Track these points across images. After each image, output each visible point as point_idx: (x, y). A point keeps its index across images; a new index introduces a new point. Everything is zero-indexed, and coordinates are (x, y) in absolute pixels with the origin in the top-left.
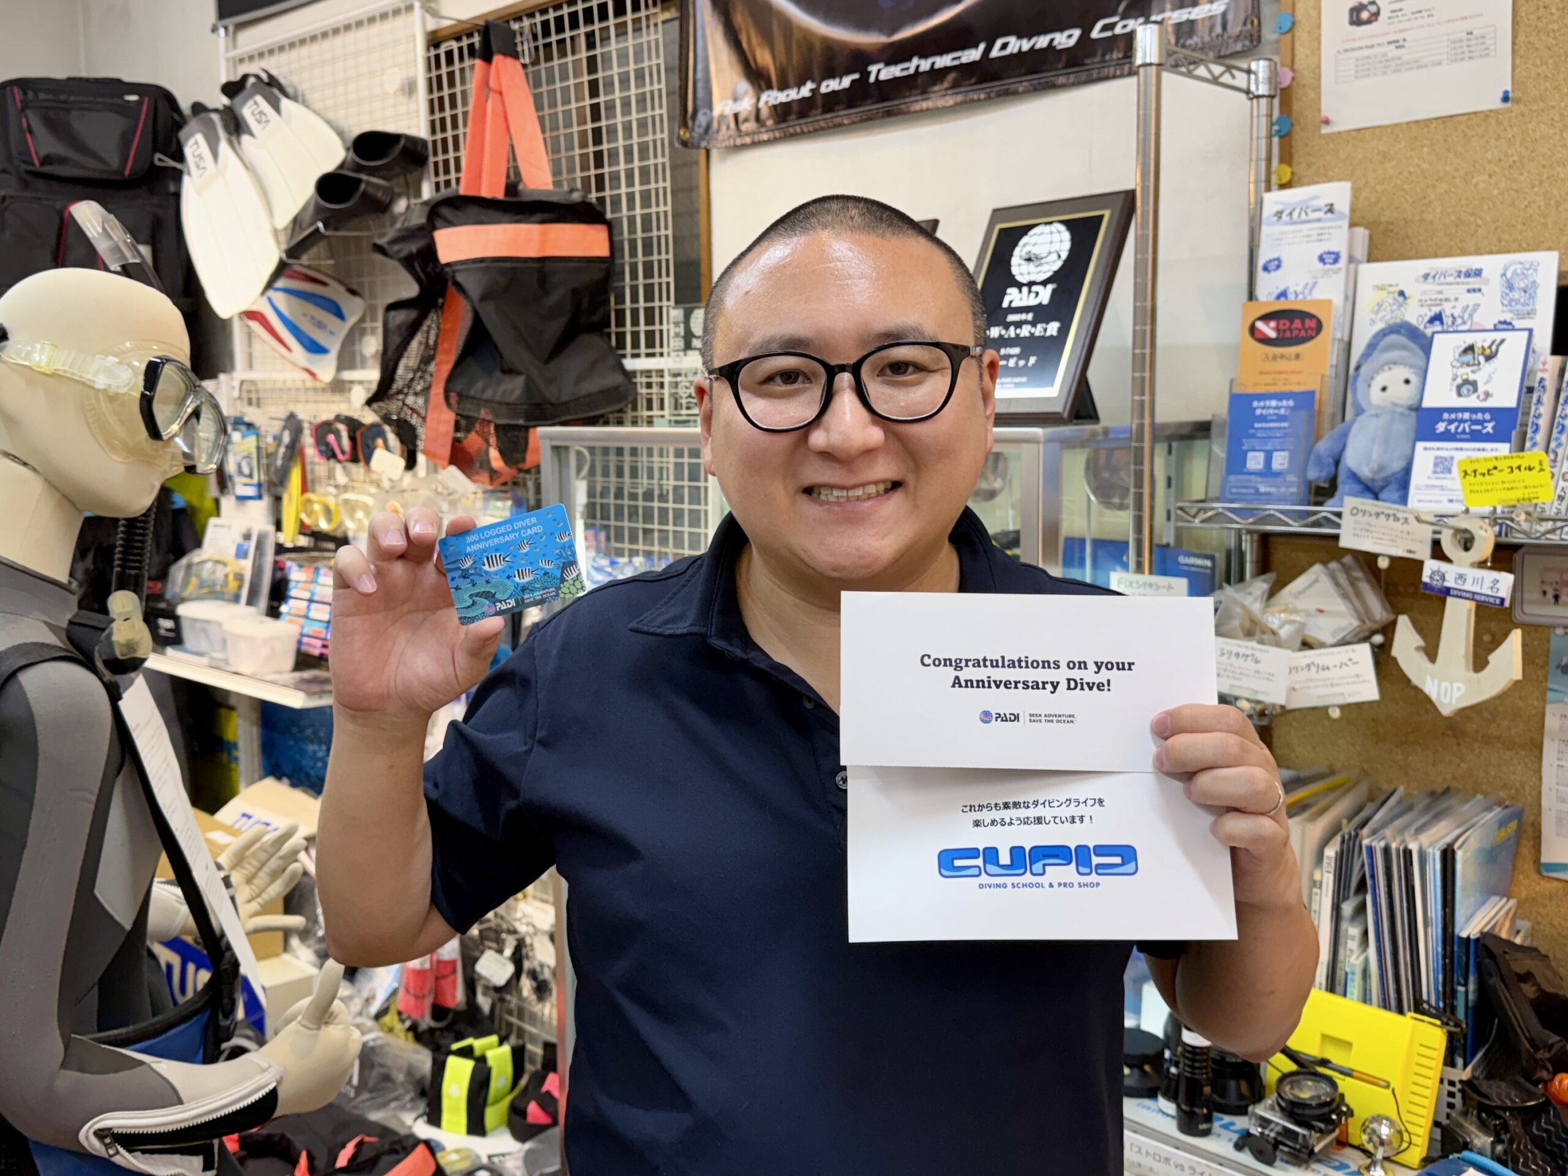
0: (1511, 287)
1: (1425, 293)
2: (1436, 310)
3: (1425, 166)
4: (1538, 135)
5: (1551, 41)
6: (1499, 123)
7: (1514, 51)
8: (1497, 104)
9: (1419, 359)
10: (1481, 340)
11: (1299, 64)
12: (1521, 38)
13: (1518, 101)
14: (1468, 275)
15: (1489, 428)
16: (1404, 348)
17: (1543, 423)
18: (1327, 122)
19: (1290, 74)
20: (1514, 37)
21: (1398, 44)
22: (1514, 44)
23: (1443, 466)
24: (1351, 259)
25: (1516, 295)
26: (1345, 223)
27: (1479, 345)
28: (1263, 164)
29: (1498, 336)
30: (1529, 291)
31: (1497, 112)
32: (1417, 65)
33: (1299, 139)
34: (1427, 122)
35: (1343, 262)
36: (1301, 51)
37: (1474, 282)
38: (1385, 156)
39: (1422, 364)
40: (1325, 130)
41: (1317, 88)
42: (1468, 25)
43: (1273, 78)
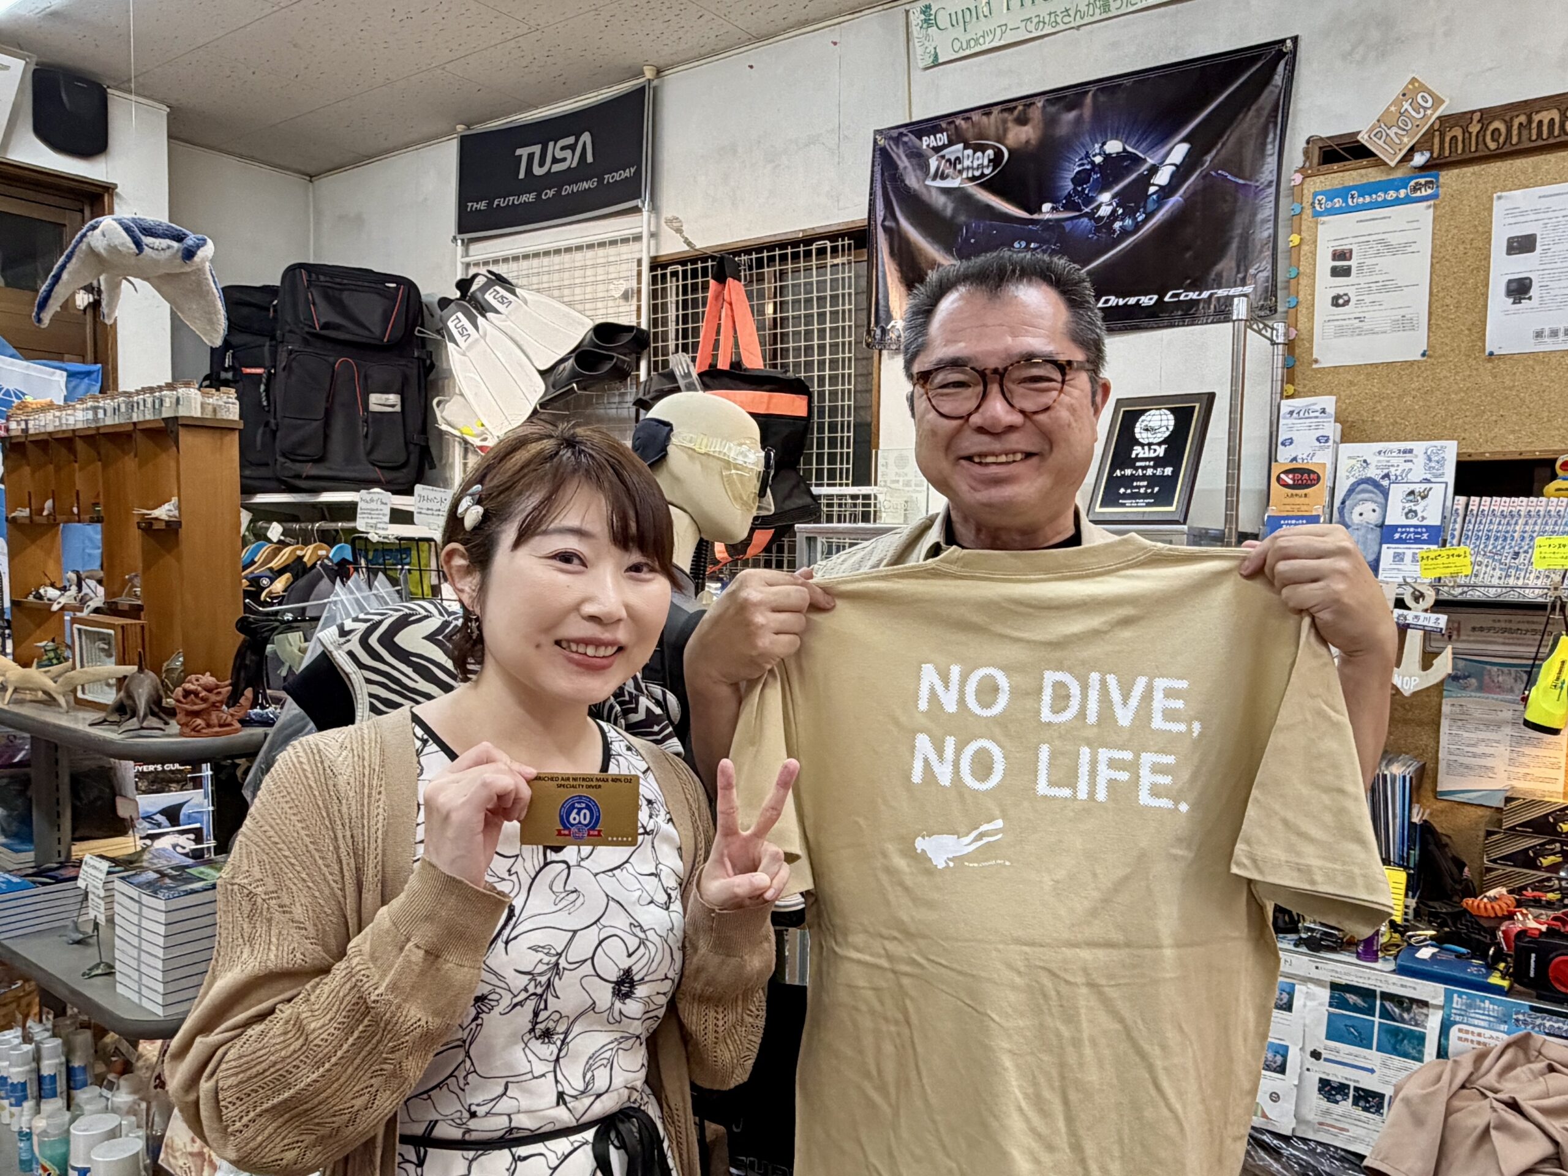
0: (1430, 460)
1: (1379, 461)
2: (1386, 471)
3: (1376, 390)
4: (1441, 376)
5: (1450, 324)
6: (1419, 368)
7: (1429, 329)
8: (1419, 358)
9: (1380, 498)
10: (1419, 488)
11: (1299, 326)
12: (1432, 322)
13: (1430, 357)
14: (1405, 452)
15: (1425, 536)
16: (1371, 492)
17: (1457, 533)
18: (1316, 361)
19: (1295, 332)
20: (1429, 320)
21: (1361, 320)
22: (1429, 324)
23: (1399, 558)
24: (1334, 442)
25: (1433, 464)
26: (1332, 420)
27: (1417, 491)
28: (1279, 383)
29: (1428, 486)
30: (1441, 462)
31: (1418, 361)
32: (1373, 332)
33: (1299, 369)
34: (1376, 365)
35: (1331, 443)
36: (1302, 320)
37: (1408, 456)
38: (1351, 383)
39: (1383, 501)
40: (1315, 366)
41: (1311, 341)
42: (1402, 312)
43: (1286, 334)
